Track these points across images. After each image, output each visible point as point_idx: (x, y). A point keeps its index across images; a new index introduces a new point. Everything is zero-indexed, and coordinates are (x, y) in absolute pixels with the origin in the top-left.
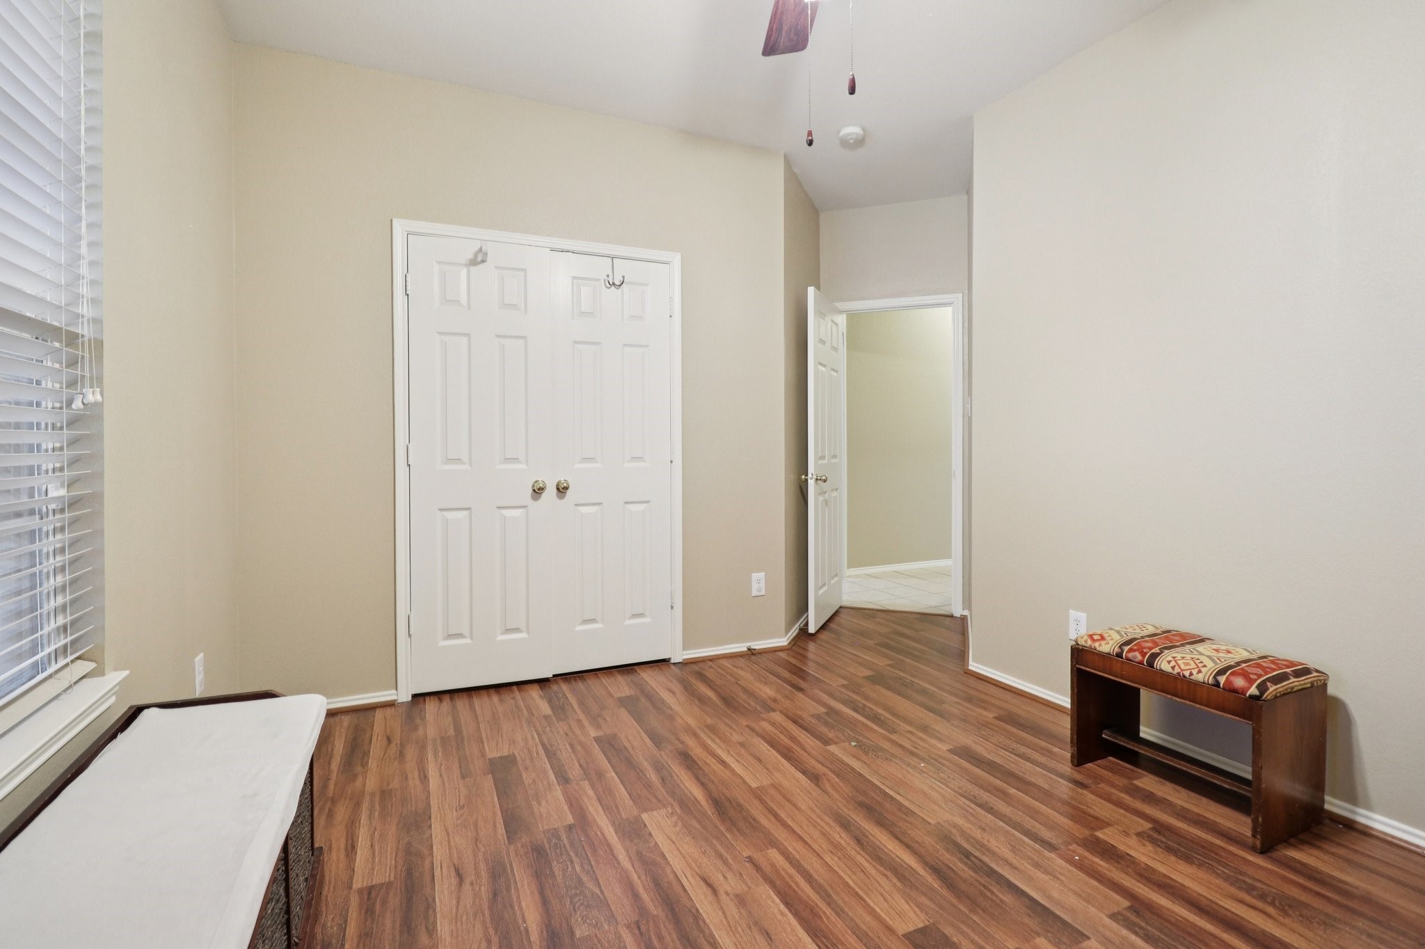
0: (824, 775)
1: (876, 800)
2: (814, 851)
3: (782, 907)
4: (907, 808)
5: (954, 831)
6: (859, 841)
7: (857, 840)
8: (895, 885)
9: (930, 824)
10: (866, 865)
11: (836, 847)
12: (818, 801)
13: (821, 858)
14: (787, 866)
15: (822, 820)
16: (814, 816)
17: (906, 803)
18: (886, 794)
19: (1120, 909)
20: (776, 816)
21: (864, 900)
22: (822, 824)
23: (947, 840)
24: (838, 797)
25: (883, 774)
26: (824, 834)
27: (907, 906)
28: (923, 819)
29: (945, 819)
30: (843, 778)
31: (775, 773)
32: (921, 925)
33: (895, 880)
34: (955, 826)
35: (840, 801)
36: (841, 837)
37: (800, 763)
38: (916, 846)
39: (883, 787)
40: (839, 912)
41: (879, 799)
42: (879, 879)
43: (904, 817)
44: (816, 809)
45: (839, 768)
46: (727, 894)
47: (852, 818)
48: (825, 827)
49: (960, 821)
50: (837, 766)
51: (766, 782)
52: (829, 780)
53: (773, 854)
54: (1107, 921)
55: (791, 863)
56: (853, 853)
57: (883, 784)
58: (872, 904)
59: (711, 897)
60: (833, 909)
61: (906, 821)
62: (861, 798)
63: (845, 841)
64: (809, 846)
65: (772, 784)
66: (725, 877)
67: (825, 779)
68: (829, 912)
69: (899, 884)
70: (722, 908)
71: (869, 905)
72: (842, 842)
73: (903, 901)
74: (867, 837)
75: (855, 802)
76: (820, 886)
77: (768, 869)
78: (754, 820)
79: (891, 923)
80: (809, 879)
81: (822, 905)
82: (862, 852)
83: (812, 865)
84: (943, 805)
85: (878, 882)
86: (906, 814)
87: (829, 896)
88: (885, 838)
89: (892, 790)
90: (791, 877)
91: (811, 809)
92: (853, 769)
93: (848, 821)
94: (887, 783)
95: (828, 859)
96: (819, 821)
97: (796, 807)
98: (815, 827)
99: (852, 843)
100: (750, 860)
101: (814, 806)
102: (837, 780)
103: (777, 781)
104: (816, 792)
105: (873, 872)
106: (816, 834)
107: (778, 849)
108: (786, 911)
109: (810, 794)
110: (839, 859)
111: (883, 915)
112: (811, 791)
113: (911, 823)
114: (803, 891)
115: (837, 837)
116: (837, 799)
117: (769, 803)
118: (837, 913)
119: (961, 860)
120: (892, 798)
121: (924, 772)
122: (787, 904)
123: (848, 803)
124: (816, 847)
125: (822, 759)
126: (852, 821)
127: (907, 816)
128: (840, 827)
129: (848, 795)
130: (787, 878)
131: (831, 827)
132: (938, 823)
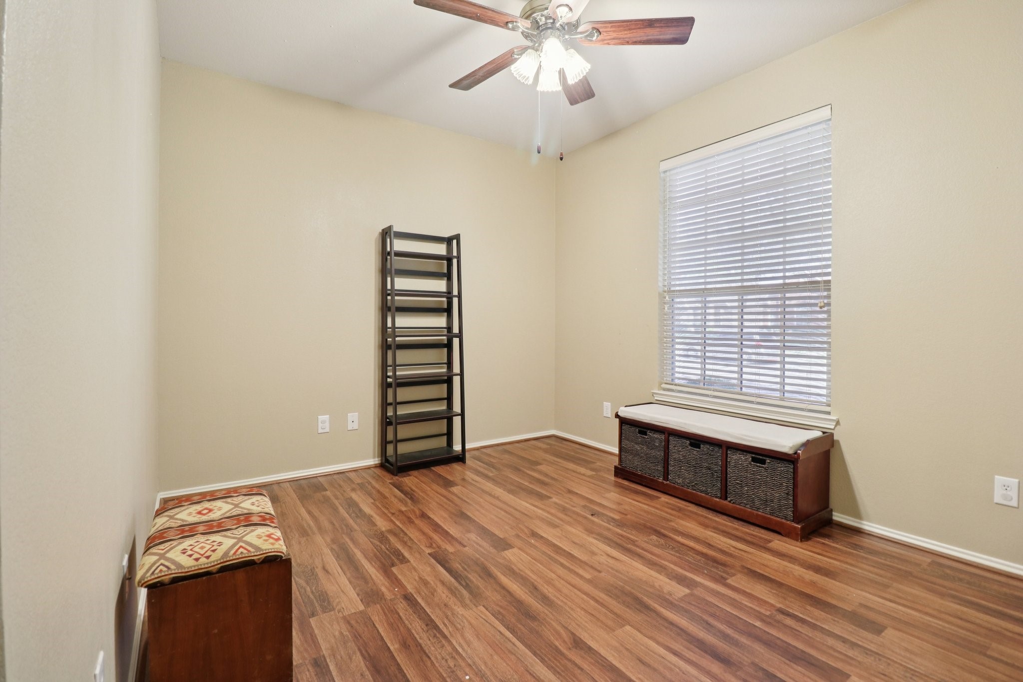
0: (570, 649)
1: (521, 624)
2: (563, 579)
3: (572, 553)
4: (497, 618)
5: (468, 602)
6: (536, 588)
7: (536, 589)
8: (515, 566)
9: (484, 606)
10: (531, 574)
11: (549, 582)
12: (569, 617)
13: (557, 576)
14: (577, 570)
15: (562, 601)
16: (569, 603)
17: (497, 623)
18: (513, 631)
19: (400, 565)
20: (597, 601)
21: (533, 559)
22: (561, 598)
23: (476, 595)
24: (554, 623)
25: (513, 657)
26: (559, 591)
27: (511, 558)
28: (487, 609)
29: (471, 611)
30: (551, 647)
31: (617, 645)
32: (506, 552)
33: (515, 568)
34: (464, 606)
35: (551, 619)
36: (547, 589)
37: (598, 662)
38: (498, 588)
39: (514, 640)
40: (544, 553)
41: (519, 626)
42: (524, 568)
43: (501, 610)
44: (569, 610)
45: (556, 660)
46: (601, 555)
47: (541, 605)
48: (559, 596)
49: (460, 610)
50: (559, 662)
51: (619, 632)
52: (564, 641)
53: (588, 576)
54: (412, 561)
55: (575, 572)
56: (539, 580)
57: (514, 644)
58: (528, 557)
59: (609, 553)
60: (547, 554)
61: (501, 607)
62: (534, 625)
63: (544, 587)
64: (566, 582)
65: (614, 631)
66: (607, 561)
67: (569, 644)
68: (549, 553)
69: (513, 567)
70: (601, 550)
71: (530, 557)
72: (546, 586)
73: (512, 560)
74: (530, 592)
75: (539, 620)
76: (555, 562)
77: (587, 567)
78: (611, 597)
79: (519, 551)
80: (562, 565)
81: (552, 555)
82: (533, 581)
83: (561, 571)
84: (466, 623)
85: (524, 566)
86: (500, 613)
87: (550, 558)
88: (518, 592)
89: (506, 638)
90: (572, 565)
91: (572, 609)
92: (543, 661)
93: (543, 602)
94: (509, 646)
95: (553, 576)
96: (564, 600)
97: (585, 610)
98: (566, 595)
99: (540, 587)
100: (600, 572)
101: (572, 612)
102: (557, 644)
103: (611, 635)
104: (572, 627)
105: (527, 571)
106: (565, 591)
107: (585, 578)
108: (569, 551)
109: (577, 624)
110: (546, 576)
111: (523, 554)
112: (577, 627)
113: (498, 605)
114: (564, 560)
115: (550, 590)
116: (554, 621)
117: (607, 612)
118: (546, 553)
119: (473, 582)
120: (508, 628)
121: (470, 665)
122: (570, 554)
123: (545, 619)
124: (562, 582)
125: (577, 672)
126: (540, 602)
127: (499, 611)
128: (548, 597)
129: (545, 626)
130: (574, 564)
131: (555, 596)
132: (477, 607)
